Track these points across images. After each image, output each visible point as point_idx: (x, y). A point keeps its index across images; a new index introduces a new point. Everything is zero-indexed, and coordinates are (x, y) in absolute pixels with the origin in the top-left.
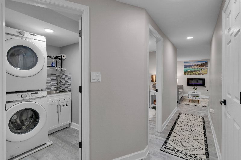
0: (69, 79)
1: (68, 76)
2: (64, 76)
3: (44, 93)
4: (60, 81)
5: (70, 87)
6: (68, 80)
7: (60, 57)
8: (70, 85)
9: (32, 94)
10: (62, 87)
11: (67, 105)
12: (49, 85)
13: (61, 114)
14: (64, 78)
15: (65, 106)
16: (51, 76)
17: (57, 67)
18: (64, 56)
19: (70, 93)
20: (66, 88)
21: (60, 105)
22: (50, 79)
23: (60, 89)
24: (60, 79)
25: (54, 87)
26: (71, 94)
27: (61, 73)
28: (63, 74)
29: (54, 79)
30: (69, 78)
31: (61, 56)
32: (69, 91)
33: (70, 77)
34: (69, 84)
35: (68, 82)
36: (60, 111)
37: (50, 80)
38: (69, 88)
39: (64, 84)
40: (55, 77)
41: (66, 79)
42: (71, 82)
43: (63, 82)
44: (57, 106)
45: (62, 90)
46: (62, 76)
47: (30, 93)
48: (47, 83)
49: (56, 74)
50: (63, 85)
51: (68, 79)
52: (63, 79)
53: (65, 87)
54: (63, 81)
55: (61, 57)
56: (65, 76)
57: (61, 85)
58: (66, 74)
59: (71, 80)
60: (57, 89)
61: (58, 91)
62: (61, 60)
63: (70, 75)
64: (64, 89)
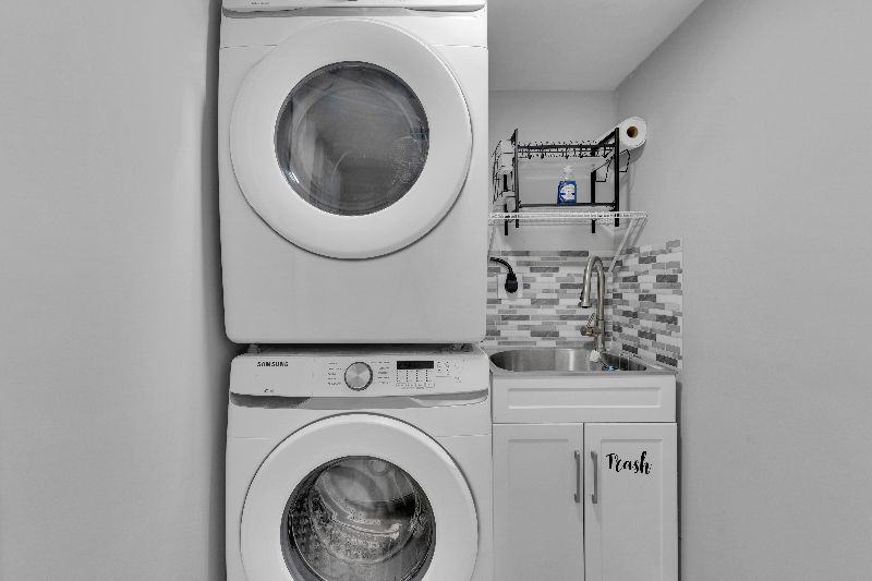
0: (669, 280)
1: (660, 258)
2: (632, 262)
3: (472, 371)
4: (610, 296)
5: (673, 340)
6: (654, 287)
8: (673, 320)
9: (401, 365)
10: (620, 330)
11: (642, 467)
12: (551, 311)
13: (599, 518)
14: (631, 274)
15: (628, 465)
16: (564, 264)
17: (593, 202)
18: (631, 132)
19: (671, 380)
20: (644, 341)
21: (594, 456)
22: (553, 279)
23: (610, 344)
24: (610, 280)
26: (679, 387)
27: (615, 241)
28: (629, 252)
29: (575, 280)
30: (669, 272)
31: (616, 134)
32: (669, 361)
33: (677, 266)
34: (669, 313)
35: (659, 299)
36: (595, 500)
37: (558, 286)
38: (662, 346)
39: (635, 315)
41: (647, 282)
42: (677, 299)
43: (626, 303)
44: (577, 456)
45: (626, 348)
46: (619, 263)
47: (393, 358)
48: (490, 301)
49: (585, 253)
50: (626, 320)
51: (660, 278)
52: (625, 279)
53: (642, 334)
54: (631, 296)
55: (617, 141)
56: (642, 261)
57: (618, 319)
58: (645, 249)
59: (678, 290)
60: (592, 339)
61: (595, 355)
62: (616, 157)
63: (674, 249)
64: (632, 344)
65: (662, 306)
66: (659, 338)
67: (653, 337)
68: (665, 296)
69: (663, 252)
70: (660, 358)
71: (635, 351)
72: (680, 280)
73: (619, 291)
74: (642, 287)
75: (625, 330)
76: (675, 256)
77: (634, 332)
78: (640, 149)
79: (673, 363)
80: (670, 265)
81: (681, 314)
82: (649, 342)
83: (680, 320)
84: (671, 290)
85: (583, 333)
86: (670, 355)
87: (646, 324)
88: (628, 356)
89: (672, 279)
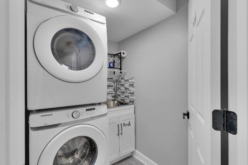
1: (130, 81)
2: (123, 81)
3: (103, 109)
5: (133, 98)
6: (129, 87)
7: (119, 55)
8: (133, 93)
11: (129, 124)
13: (122, 138)
14: (123, 84)
15: (127, 125)
18: (123, 53)
19: (133, 106)
21: (121, 124)
23: (118, 99)
24: (117, 85)
25: (111, 96)
26: (135, 107)
27: (119, 76)
28: (122, 79)
29: (111, 85)
31: (120, 53)
33: (133, 82)
34: (131, 92)
36: (121, 134)
38: (130, 99)
39: (123, 93)
40: (112, 83)
41: (127, 85)
42: (134, 89)
43: (121, 90)
44: (118, 125)
45: (121, 100)
46: (120, 81)
47: (85, 109)
49: (112, 79)
50: (122, 93)
51: (130, 85)
52: (121, 85)
53: (125, 97)
54: (123, 89)
55: (121, 55)
56: (125, 81)
58: (126, 78)
59: (134, 87)
60: (114, 98)
61: (116, 102)
62: (121, 58)
63: (133, 79)
64: (123, 99)
65: (130, 91)
66: (130, 97)
67: (128, 97)
68: (131, 88)
69: (130, 79)
70: (130, 101)
71: (124, 100)
72: (134, 85)
73: (120, 87)
74: (125, 86)
75: (121, 96)
76: (133, 80)
77: (124, 96)
78: (125, 57)
79: (133, 102)
80: (132, 82)
81: (135, 92)
82: (127, 98)
83: (134, 93)
84: (132, 87)
85: (113, 97)
86: (132, 100)
87: (127, 94)
88: (122, 101)
89: (133, 85)
